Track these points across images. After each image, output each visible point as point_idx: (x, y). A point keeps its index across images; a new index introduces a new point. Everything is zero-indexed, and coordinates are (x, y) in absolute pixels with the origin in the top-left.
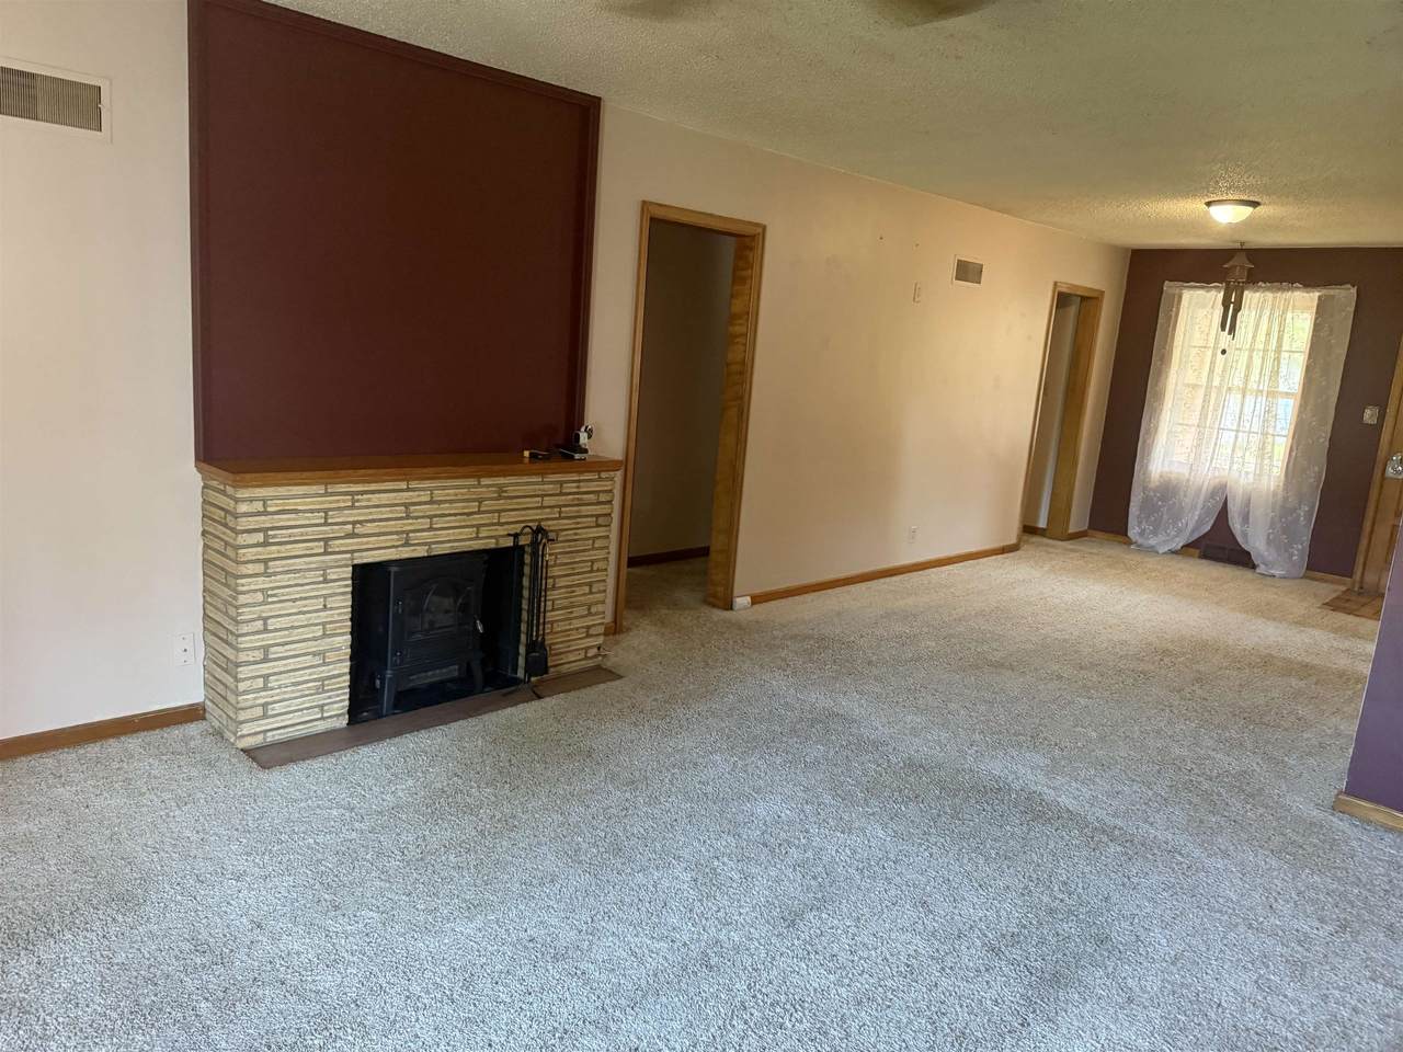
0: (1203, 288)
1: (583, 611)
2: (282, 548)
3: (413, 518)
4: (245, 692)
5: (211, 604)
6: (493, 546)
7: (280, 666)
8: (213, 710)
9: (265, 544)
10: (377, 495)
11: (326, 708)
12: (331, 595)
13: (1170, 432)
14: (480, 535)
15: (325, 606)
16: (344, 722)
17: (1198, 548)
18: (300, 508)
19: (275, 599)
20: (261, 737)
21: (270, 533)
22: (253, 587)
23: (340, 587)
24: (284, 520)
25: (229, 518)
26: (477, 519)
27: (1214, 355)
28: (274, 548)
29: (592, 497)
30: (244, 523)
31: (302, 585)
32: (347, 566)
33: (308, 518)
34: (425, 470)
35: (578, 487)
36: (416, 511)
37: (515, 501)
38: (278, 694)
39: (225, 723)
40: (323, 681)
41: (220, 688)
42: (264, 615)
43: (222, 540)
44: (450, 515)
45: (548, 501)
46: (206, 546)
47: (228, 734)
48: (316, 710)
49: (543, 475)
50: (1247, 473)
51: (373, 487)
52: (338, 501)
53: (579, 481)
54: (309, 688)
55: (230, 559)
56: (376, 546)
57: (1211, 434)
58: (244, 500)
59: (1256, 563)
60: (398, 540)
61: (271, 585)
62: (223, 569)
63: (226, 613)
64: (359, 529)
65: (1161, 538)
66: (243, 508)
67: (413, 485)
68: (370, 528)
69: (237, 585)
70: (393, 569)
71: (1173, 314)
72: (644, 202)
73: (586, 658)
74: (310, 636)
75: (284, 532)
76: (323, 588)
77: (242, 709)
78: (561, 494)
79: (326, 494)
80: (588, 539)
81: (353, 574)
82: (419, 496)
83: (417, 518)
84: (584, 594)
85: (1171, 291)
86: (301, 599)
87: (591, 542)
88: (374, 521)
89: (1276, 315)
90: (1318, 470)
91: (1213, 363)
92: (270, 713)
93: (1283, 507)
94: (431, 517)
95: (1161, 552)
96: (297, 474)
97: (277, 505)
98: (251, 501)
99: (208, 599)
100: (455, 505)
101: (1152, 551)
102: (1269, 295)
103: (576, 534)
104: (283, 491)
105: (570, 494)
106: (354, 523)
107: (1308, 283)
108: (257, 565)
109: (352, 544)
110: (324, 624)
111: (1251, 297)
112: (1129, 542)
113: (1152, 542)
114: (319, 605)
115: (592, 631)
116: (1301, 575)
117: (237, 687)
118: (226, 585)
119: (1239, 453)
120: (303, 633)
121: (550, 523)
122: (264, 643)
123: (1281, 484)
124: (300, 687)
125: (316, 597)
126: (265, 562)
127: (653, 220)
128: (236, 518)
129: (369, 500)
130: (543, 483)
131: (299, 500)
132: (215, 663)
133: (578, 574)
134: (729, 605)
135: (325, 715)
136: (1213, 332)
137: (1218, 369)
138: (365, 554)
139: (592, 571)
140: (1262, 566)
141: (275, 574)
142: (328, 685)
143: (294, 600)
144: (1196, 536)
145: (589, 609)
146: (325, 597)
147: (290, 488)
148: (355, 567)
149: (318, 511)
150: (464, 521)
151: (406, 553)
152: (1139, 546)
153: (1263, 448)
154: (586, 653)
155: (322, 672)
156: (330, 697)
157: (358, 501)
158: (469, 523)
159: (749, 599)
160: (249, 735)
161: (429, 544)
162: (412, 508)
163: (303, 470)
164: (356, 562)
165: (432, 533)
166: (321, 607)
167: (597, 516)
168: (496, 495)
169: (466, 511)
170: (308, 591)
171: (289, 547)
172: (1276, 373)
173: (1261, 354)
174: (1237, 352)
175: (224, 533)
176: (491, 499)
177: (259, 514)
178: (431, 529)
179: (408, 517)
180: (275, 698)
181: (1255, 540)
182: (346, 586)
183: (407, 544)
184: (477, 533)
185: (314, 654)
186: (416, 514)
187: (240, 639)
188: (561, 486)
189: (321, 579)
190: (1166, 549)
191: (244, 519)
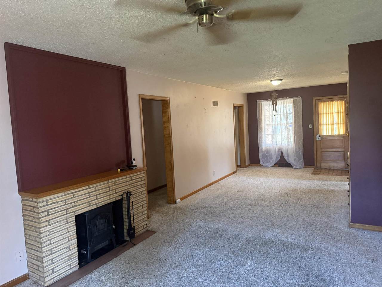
0: (266, 101)
1: (141, 214)
2: (53, 215)
3: (91, 197)
4: (46, 266)
5: (28, 239)
6: (115, 200)
7: (56, 255)
8: (32, 275)
9: (48, 215)
10: (80, 192)
11: (72, 265)
12: (69, 227)
13: (265, 137)
14: (111, 198)
15: (68, 231)
16: (77, 268)
17: (278, 164)
18: (57, 201)
19: (53, 232)
20: (52, 280)
21: (49, 211)
22: (46, 230)
23: (72, 224)
24: (53, 206)
25: (35, 209)
26: (109, 193)
27: (272, 117)
28: (51, 216)
29: (140, 179)
30: (41, 210)
31: (61, 226)
32: (73, 217)
33: (61, 204)
34: (93, 181)
35: (136, 177)
36: (91, 194)
37: (119, 185)
38: (56, 264)
39: (39, 278)
40: (70, 256)
41: (35, 267)
42: (50, 239)
43: (32, 217)
44: (102, 193)
45: (128, 183)
46: (25, 220)
47: (40, 282)
48: (69, 266)
49: (126, 175)
50: (286, 144)
51: (79, 190)
52: (69, 196)
53: (136, 175)
54: (66, 260)
55: (37, 223)
56: (81, 208)
57: (275, 136)
58: (40, 202)
59: (293, 166)
60: (87, 205)
61: (51, 228)
62: (33, 226)
63: (36, 241)
64: (76, 204)
65: (269, 163)
66: (40, 205)
67: (90, 186)
68: (79, 203)
69: (40, 231)
70: (86, 214)
71: (260, 108)
72: (139, 95)
73: (144, 228)
74: (64, 242)
75: (53, 210)
76: (67, 225)
77: (45, 272)
78: (132, 180)
79: (65, 195)
80: (140, 192)
81: (75, 219)
82: (92, 189)
83: (92, 197)
84: (141, 209)
85: (259, 102)
86: (61, 230)
87: (141, 193)
88: (80, 200)
89: (285, 105)
90: (302, 140)
91: (272, 119)
92: (55, 271)
93: (296, 151)
94: (96, 195)
95: (269, 167)
96: (56, 190)
97: (50, 202)
98: (43, 202)
99: (27, 237)
100: (103, 190)
101: (267, 167)
102: (282, 101)
103: (137, 191)
104: (52, 197)
105: (134, 180)
106: (74, 202)
107: (291, 97)
108: (46, 222)
109: (74, 209)
110: (68, 237)
111: (278, 102)
112: (261, 166)
113: (267, 164)
114: (66, 231)
115: (144, 220)
116: (303, 167)
117: (43, 265)
118: (35, 231)
119: (283, 139)
120: (62, 242)
121: (129, 189)
122: (50, 248)
123: (294, 146)
124: (63, 260)
125: (65, 229)
126: (48, 221)
127: (142, 99)
128: (38, 209)
129: (78, 194)
130: (126, 178)
131: (57, 199)
132: (32, 258)
133: (139, 203)
134: (175, 203)
135: (72, 267)
136: (271, 111)
137: (274, 120)
138: (78, 212)
139: (142, 201)
140: (294, 167)
141: (52, 224)
142: (72, 257)
143: (58, 232)
144: (277, 162)
145: (143, 213)
146: (68, 228)
147: (54, 195)
148: (76, 216)
149: (63, 201)
150: (106, 194)
151: (90, 209)
152: (264, 166)
153: (288, 138)
154: (143, 227)
155: (69, 253)
156: (72, 261)
157: (75, 195)
158: (107, 195)
159: (180, 199)
160: (48, 281)
161: (96, 204)
162: (90, 194)
163: (57, 189)
164: (76, 215)
165: (97, 200)
166: (67, 232)
167: (142, 185)
168: (114, 184)
169: (106, 191)
170: (62, 227)
171: (55, 214)
172: (287, 119)
173: (283, 115)
174: (277, 115)
175: (33, 214)
176: (112, 186)
177: (45, 206)
178: (97, 199)
179: (90, 197)
180: (56, 266)
181: (291, 160)
182: (74, 223)
183: (90, 206)
184: (110, 197)
185: (66, 248)
186: (92, 196)
187: (43, 249)
188: (131, 178)
189: (66, 223)
190: (271, 166)
191: (41, 208)
